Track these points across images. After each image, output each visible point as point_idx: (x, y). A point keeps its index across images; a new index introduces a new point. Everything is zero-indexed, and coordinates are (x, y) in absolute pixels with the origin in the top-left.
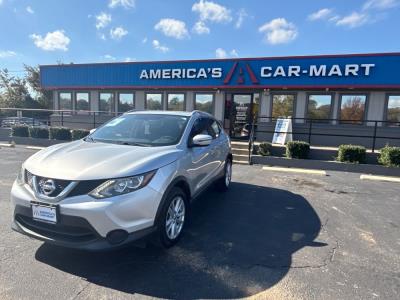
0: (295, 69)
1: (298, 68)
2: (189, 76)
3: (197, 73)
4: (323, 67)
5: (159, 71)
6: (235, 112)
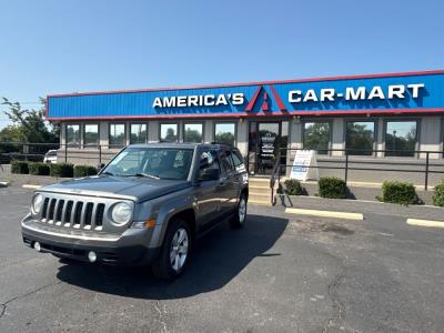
0: (329, 93)
1: (332, 91)
2: (206, 103)
3: (215, 100)
4: (362, 90)
6: (261, 143)
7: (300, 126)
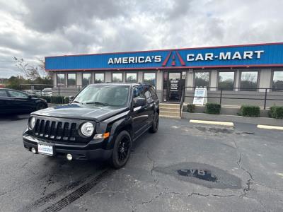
0: (210, 55)
1: (212, 54)
2: (139, 62)
3: (145, 59)
4: (229, 54)
5: (120, 59)
6: (170, 84)
7: (192, 75)
